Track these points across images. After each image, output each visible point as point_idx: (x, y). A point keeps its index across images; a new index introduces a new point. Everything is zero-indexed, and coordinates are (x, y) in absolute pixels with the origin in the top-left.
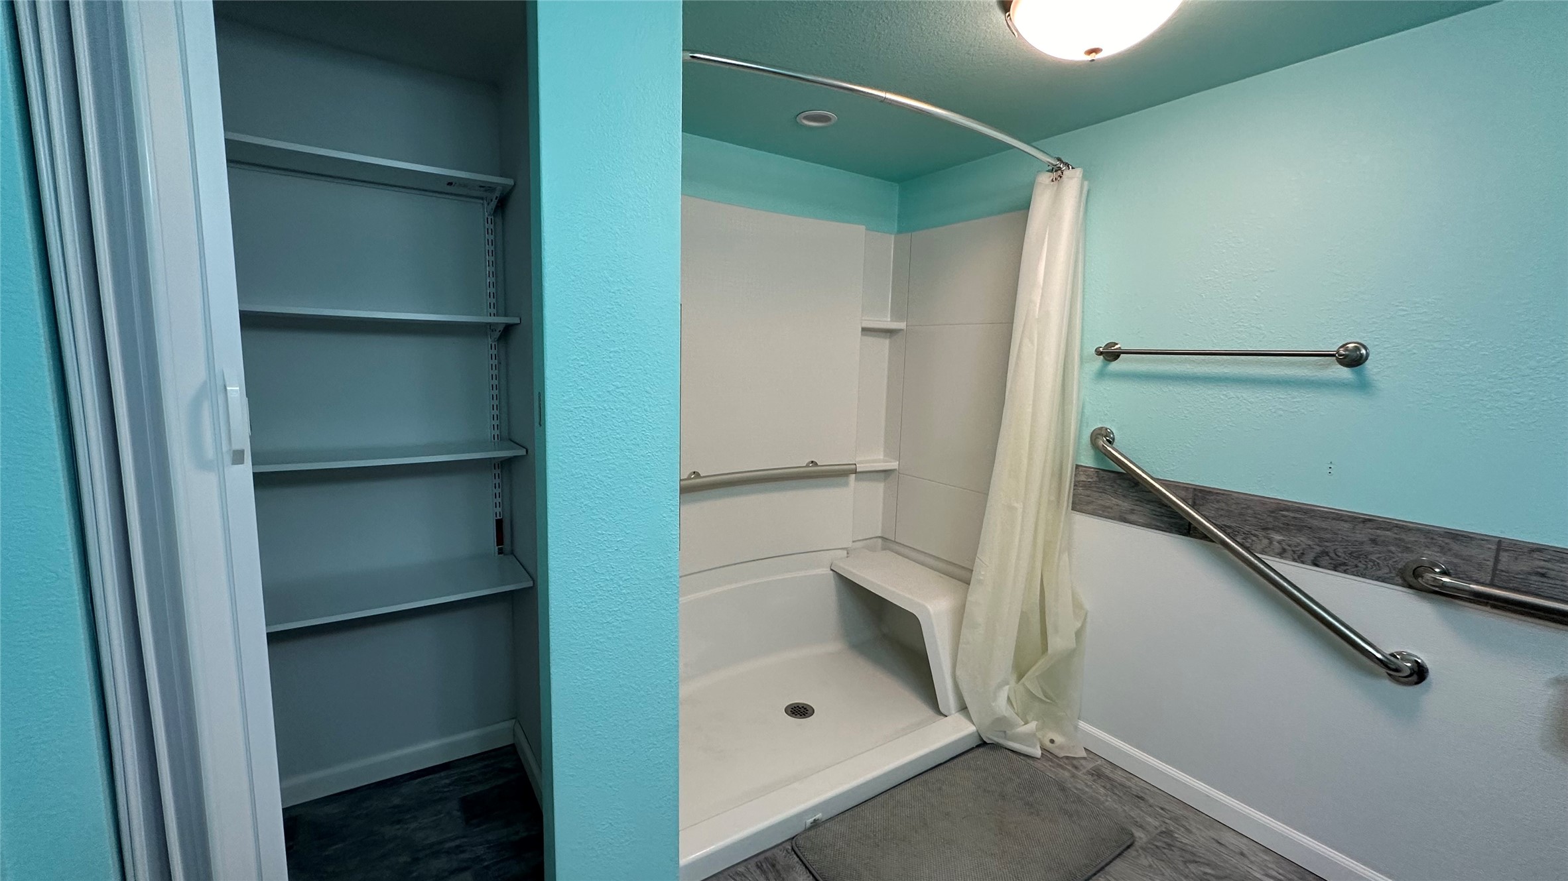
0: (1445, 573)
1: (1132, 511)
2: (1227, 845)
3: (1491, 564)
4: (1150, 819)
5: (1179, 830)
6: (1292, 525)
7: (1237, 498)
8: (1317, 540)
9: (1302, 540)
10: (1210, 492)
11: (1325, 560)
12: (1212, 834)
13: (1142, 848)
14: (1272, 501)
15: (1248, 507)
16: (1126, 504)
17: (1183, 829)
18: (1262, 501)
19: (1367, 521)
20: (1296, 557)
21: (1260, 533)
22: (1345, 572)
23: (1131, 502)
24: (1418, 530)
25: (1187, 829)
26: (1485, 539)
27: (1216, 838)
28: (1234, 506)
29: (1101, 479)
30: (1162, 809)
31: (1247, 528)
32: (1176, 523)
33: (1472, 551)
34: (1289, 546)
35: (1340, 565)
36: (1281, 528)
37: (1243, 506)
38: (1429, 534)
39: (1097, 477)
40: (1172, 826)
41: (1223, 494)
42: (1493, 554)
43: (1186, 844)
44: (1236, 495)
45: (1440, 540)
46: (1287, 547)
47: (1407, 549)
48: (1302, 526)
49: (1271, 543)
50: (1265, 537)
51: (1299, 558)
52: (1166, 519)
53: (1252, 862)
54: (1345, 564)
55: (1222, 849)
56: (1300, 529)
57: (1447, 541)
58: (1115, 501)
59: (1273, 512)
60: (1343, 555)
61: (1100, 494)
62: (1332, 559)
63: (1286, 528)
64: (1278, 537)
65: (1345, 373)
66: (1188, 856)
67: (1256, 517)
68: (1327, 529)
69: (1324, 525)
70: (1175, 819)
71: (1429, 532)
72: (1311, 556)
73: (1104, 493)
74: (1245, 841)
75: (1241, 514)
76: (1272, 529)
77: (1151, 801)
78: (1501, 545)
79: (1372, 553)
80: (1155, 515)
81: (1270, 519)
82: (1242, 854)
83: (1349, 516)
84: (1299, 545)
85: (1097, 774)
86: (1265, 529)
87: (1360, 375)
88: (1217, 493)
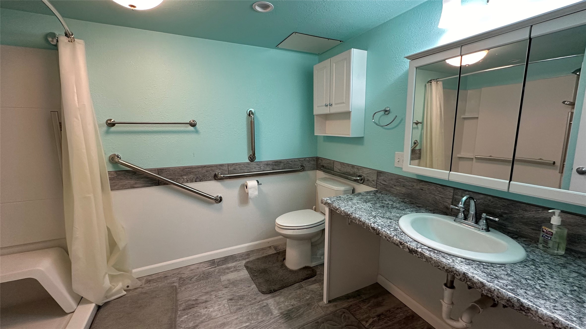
0: (221, 174)
1: (136, 183)
2: (194, 269)
3: (227, 170)
4: (173, 279)
5: (182, 275)
6: (188, 173)
7: (172, 169)
8: (195, 175)
9: (192, 176)
10: (163, 169)
11: (198, 180)
12: (189, 269)
13: (179, 287)
14: (182, 167)
15: (175, 171)
16: (132, 181)
17: (182, 274)
18: (179, 168)
19: (205, 166)
20: (191, 181)
21: (180, 178)
22: (203, 181)
23: (134, 180)
24: (215, 166)
25: (183, 273)
26: (226, 164)
27: (190, 269)
28: (172, 172)
29: (119, 175)
30: (173, 274)
31: (177, 177)
32: (154, 183)
33: (224, 168)
34: (189, 179)
35: (201, 180)
36: (185, 174)
37: (174, 171)
38: (216, 166)
39: (116, 174)
40: (179, 276)
41: (167, 169)
42: (227, 167)
43: (186, 277)
44: (171, 168)
45: (219, 167)
46: (188, 179)
47: (214, 171)
48: (191, 172)
49: (184, 179)
50: (182, 178)
51: (192, 181)
52: (150, 182)
53: (201, 268)
54: (202, 179)
55: (193, 271)
56: (190, 173)
57: (220, 167)
58: (127, 182)
59: (182, 170)
60: (201, 177)
61: (120, 181)
62: (199, 179)
63: (187, 174)
64: (185, 177)
65: (192, 128)
66: (190, 278)
67: (178, 173)
68: (196, 171)
69: (196, 170)
70: (179, 274)
71: (217, 166)
72: (194, 180)
73: (121, 180)
74: (196, 265)
75: (174, 174)
76: (184, 175)
77: (169, 275)
78: (228, 165)
79: (207, 174)
80: (145, 182)
81: (183, 173)
82: (198, 268)
83: (201, 167)
84: (191, 178)
85: (148, 281)
86: (181, 176)
87: (196, 129)
88: (165, 169)
